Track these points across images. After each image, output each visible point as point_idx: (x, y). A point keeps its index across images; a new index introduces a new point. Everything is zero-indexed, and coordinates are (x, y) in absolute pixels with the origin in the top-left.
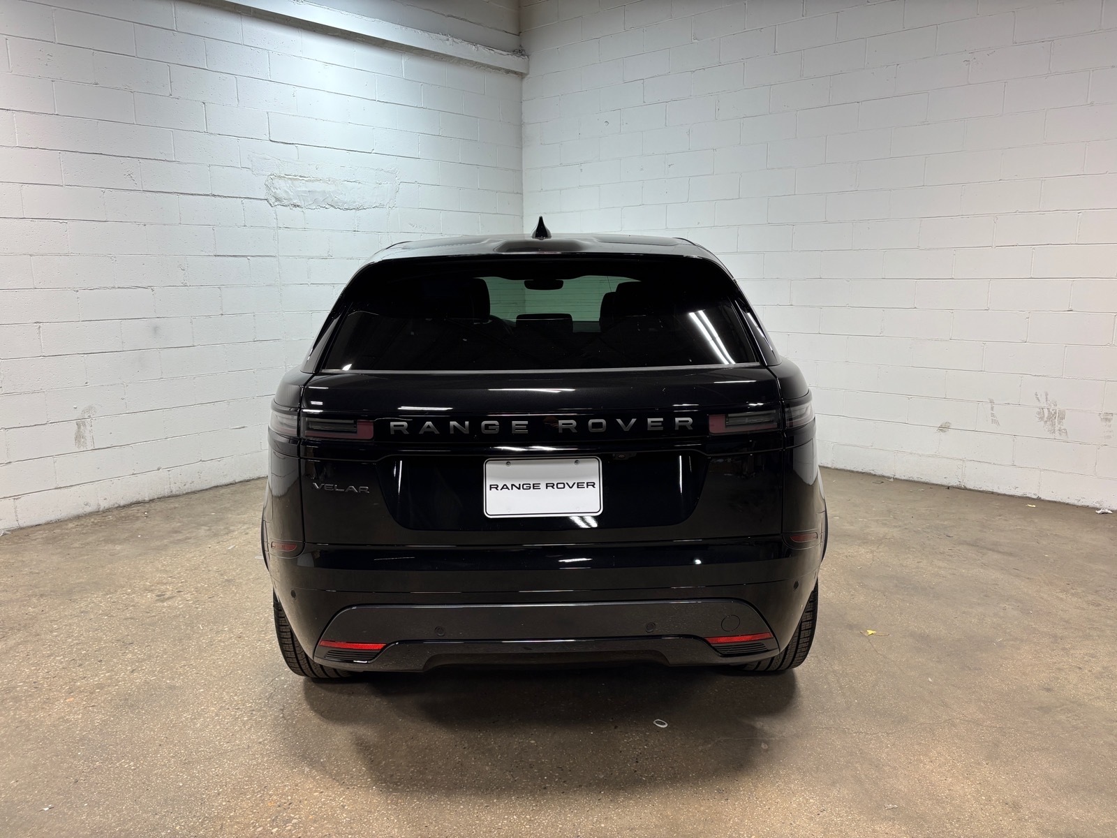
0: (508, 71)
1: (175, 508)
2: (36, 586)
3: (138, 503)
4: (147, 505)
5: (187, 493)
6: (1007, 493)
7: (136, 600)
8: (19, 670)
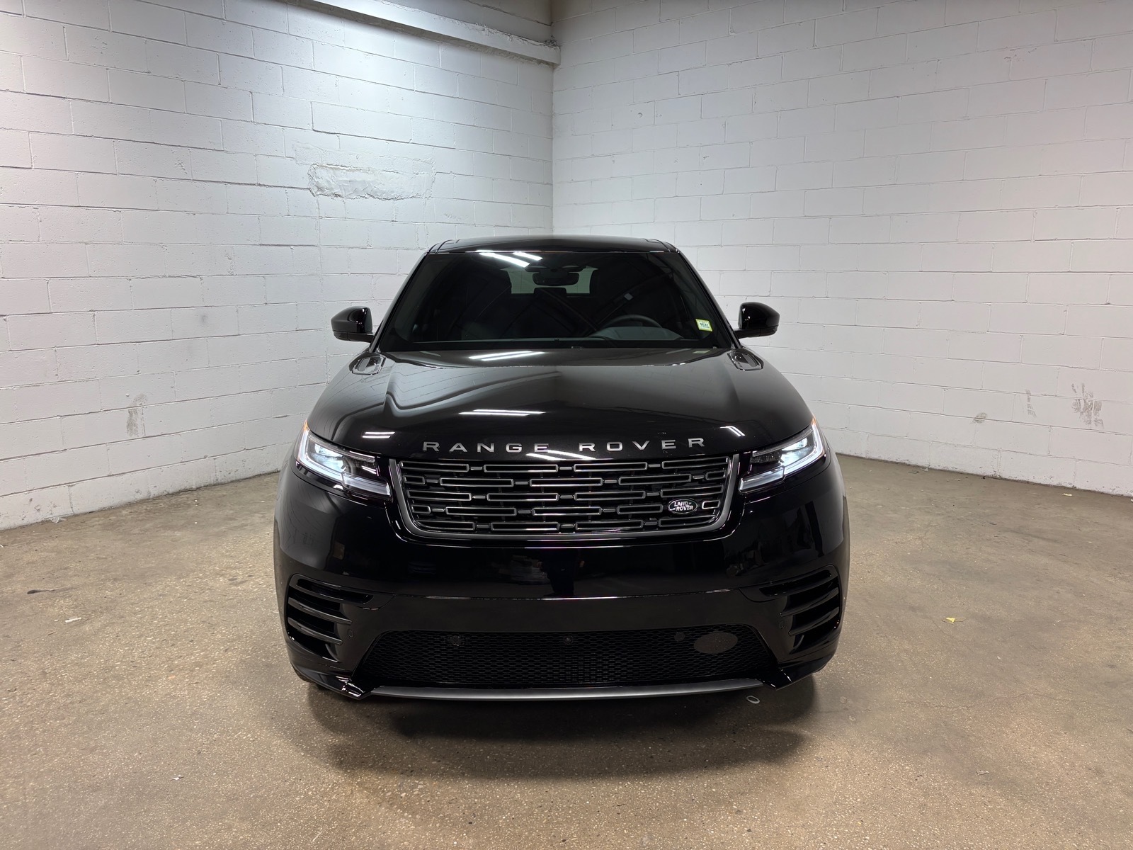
0: (540, 62)
1: (224, 496)
2: (107, 571)
3: (186, 491)
4: (195, 493)
5: (232, 482)
6: (1042, 483)
7: (211, 584)
8: (113, 650)
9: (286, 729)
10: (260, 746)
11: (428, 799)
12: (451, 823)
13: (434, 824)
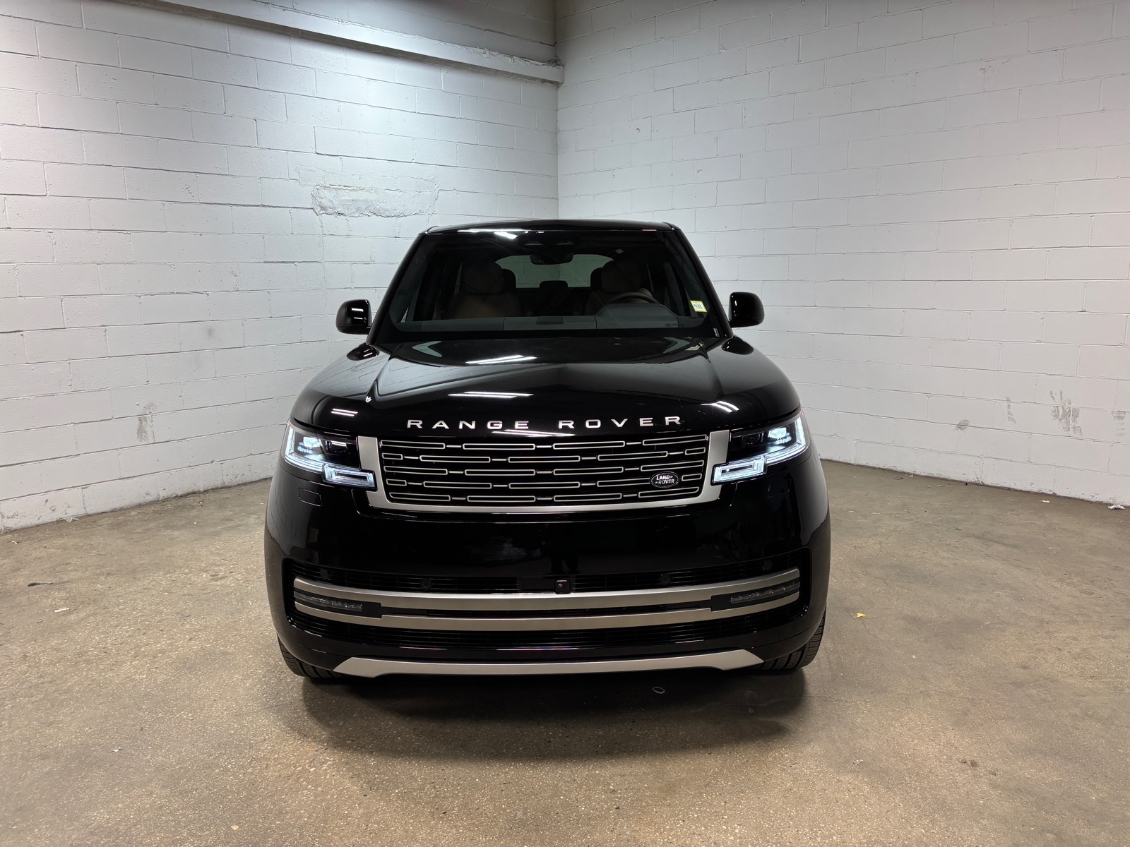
0: (544, 81)
1: (227, 498)
2: (103, 566)
3: (194, 493)
4: (202, 496)
5: (239, 485)
6: (1022, 489)
7: (193, 579)
8: (90, 637)
9: (225, 710)
10: (196, 724)
11: (333, 774)
12: (347, 795)
13: (333, 795)
